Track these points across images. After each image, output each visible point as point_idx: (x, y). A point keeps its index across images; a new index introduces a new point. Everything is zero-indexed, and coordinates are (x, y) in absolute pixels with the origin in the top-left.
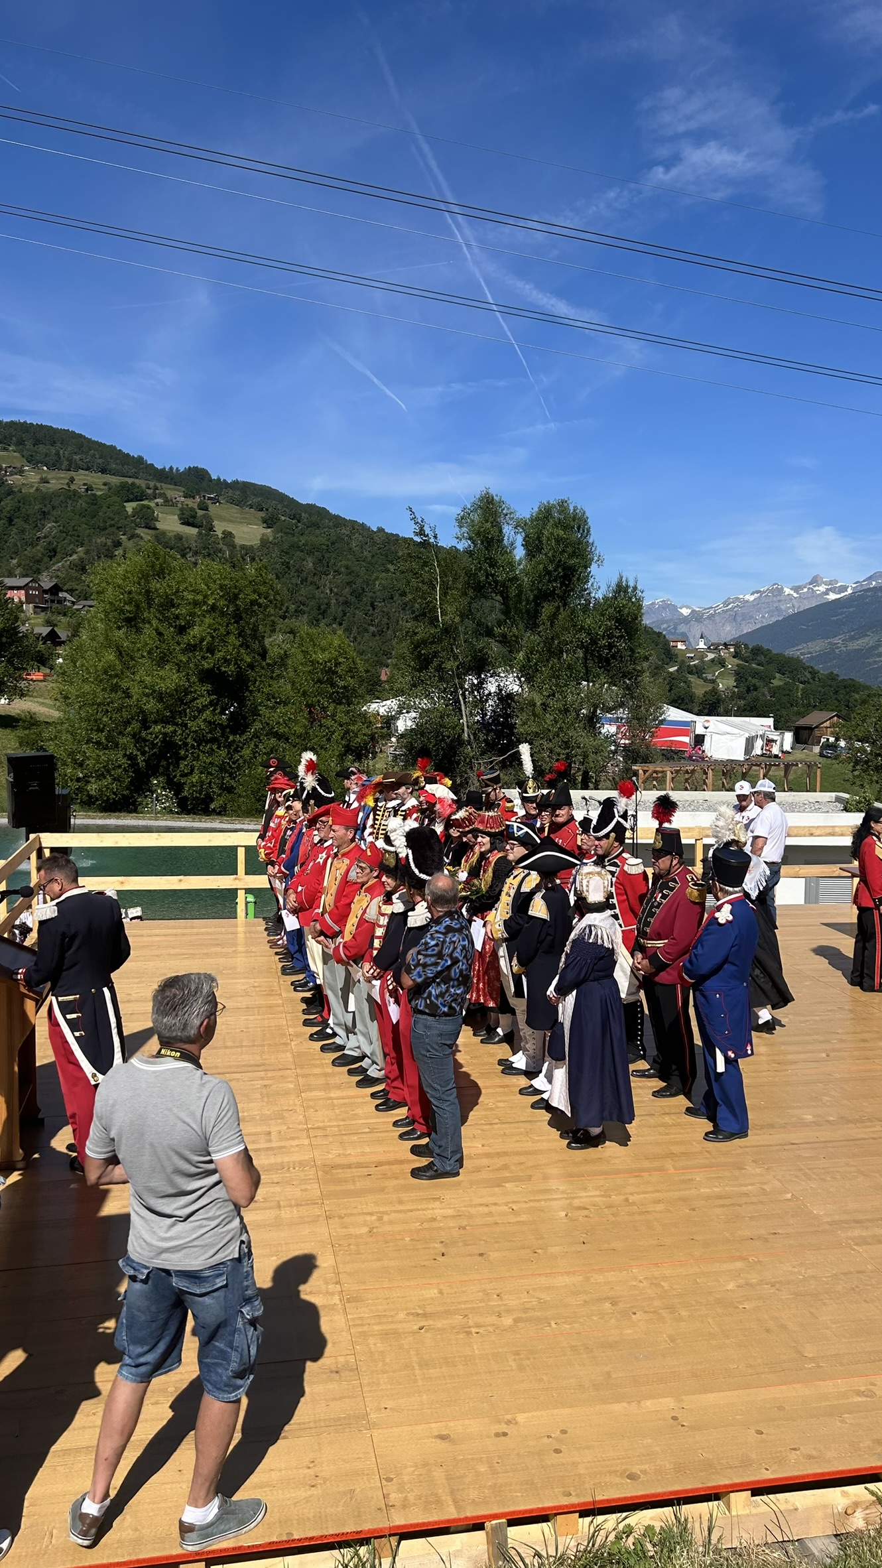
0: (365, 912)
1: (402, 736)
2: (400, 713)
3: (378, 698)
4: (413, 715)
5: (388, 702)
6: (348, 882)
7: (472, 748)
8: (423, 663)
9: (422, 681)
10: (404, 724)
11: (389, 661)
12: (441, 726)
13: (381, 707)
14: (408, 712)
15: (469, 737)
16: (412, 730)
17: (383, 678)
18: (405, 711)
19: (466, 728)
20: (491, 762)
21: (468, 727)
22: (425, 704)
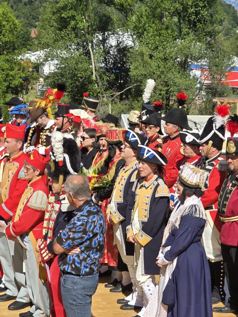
0: (28, 201)
1: (47, 78)
2: (46, 60)
3: (29, 50)
4: (56, 62)
5: (38, 53)
6: (18, 179)
7: (98, 86)
8: (63, 24)
9: (62, 37)
10: (48, 69)
11: (37, 23)
12: (76, 69)
13: (33, 57)
14: (52, 60)
15: (96, 78)
16: (55, 73)
17: (33, 35)
18: (50, 59)
19: (94, 71)
20: (112, 96)
21: (96, 70)
22: (64, 54)
